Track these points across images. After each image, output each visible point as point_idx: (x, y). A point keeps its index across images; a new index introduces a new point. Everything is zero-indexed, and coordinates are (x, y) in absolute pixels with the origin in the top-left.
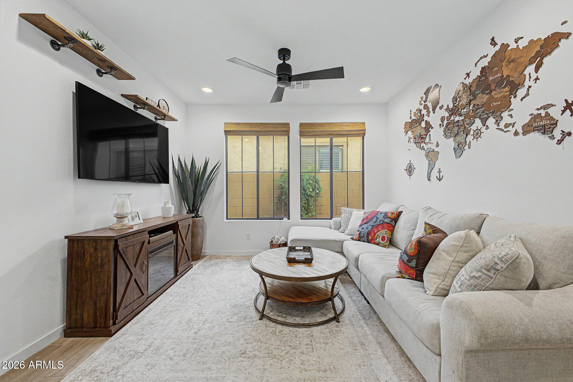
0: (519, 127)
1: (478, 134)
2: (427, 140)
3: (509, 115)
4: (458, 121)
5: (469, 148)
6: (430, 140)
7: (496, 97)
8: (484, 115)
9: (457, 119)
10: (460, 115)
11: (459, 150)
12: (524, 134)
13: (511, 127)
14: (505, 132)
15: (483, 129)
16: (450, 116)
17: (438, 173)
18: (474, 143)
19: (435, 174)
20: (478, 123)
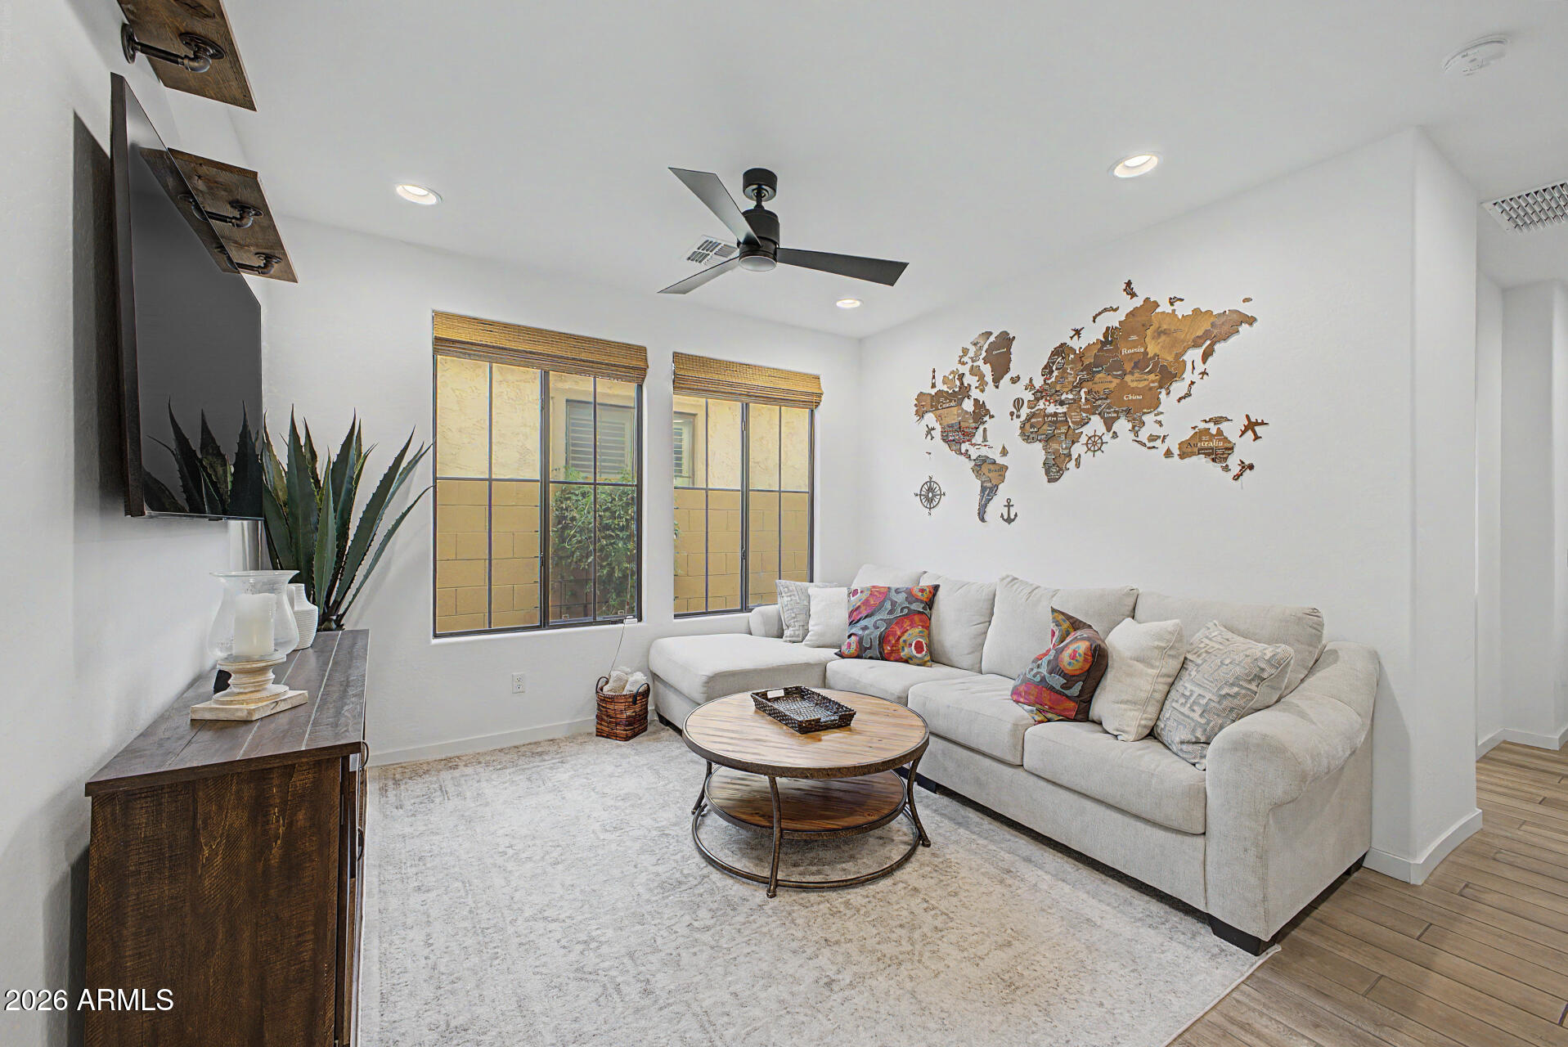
0: (1173, 444)
1: (1095, 444)
2: (978, 438)
3: (1156, 422)
4: (1056, 414)
5: (1078, 465)
6: (985, 440)
7: (1134, 385)
8: (1110, 413)
9: (1051, 409)
10: (1062, 403)
11: (1054, 469)
12: (1182, 456)
13: (1160, 441)
14: (1149, 448)
15: (1107, 437)
16: (1037, 400)
17: (1007, 508)
18: (1087, 458)
19: (996, 507)
20: (1096, 424)
